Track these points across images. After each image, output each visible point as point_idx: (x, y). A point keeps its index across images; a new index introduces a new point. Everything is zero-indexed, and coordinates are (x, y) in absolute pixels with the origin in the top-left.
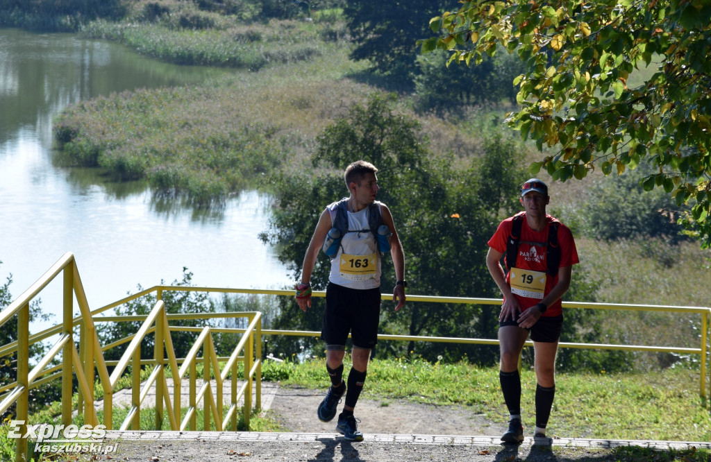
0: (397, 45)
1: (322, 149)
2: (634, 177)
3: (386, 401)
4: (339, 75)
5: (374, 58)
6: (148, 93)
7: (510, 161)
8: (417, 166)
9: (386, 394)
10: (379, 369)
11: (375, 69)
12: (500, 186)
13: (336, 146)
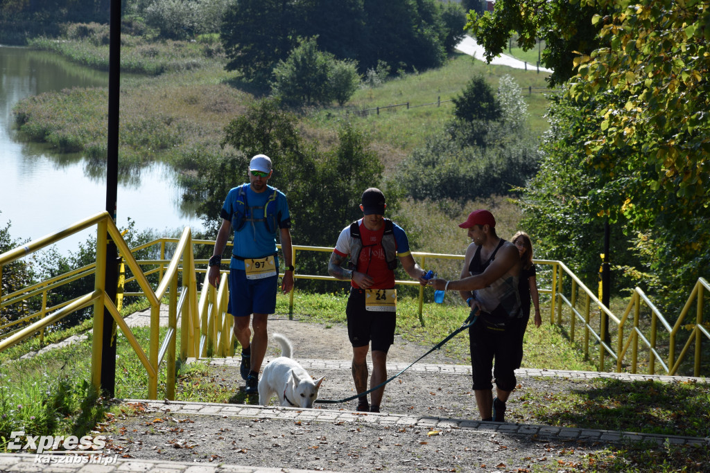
0: (258, 60)
1: (227, 136)
2: (429, 158)
3: (329, 324)
4: (217, 82)
5: (242, 70)
6: (81, 90)
7: (358, 147)
8: (295, 149)
9: (328, 319)
10: (321, 301)
11: (242, 77)
12: (352, 164)
13: (238, 135)
